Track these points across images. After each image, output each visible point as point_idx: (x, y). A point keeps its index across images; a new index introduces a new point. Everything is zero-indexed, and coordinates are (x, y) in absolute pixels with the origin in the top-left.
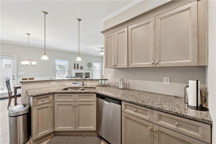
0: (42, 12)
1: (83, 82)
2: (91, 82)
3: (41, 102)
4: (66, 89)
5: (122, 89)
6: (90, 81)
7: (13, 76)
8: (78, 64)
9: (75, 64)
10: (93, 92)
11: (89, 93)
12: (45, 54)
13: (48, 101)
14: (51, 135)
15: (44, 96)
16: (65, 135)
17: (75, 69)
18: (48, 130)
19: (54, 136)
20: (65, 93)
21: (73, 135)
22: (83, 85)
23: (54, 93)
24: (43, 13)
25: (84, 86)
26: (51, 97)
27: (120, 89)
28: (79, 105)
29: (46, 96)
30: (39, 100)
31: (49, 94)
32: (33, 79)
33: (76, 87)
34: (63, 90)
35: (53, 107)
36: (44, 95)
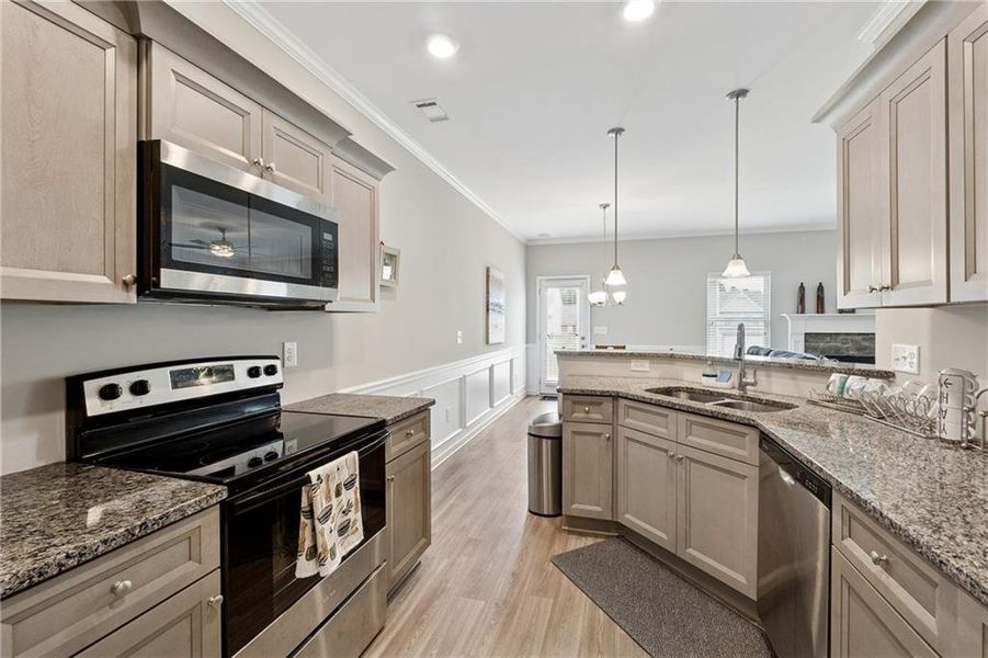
0: (609, 132)
1: (743, 375)
2: (794, 379)
3: (582, 415)
4: (668, 391)
5: (955, 444)
6: (787, 375)
7: (583, 338)
8: (820, 288)
9: (802, 288)
10: (746, 422)
11: (728, 418)
12: (616, 267)
13: (599, 417)
14: (609, 531)
15: (588, 399)
16: (646, 553)
17: (803, 312)
18: (598, 509)
19: (617, 537)
20: (658, 404)
21: (672, 571)
22: (742, 386)
23: (616, 397)
24: (610, 135)
25: (750, 394)
26: (608, 405)
27: (943, 440)
28: (691, 460)
29: (594, 399)
30: (577, 407)
31: (603, 395)
32: (624, 348)
33: (711, 392)
34: (656, 392)
35: (612, 440)
36: (588, 395)
